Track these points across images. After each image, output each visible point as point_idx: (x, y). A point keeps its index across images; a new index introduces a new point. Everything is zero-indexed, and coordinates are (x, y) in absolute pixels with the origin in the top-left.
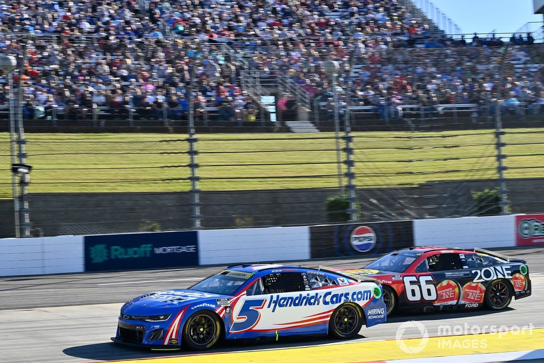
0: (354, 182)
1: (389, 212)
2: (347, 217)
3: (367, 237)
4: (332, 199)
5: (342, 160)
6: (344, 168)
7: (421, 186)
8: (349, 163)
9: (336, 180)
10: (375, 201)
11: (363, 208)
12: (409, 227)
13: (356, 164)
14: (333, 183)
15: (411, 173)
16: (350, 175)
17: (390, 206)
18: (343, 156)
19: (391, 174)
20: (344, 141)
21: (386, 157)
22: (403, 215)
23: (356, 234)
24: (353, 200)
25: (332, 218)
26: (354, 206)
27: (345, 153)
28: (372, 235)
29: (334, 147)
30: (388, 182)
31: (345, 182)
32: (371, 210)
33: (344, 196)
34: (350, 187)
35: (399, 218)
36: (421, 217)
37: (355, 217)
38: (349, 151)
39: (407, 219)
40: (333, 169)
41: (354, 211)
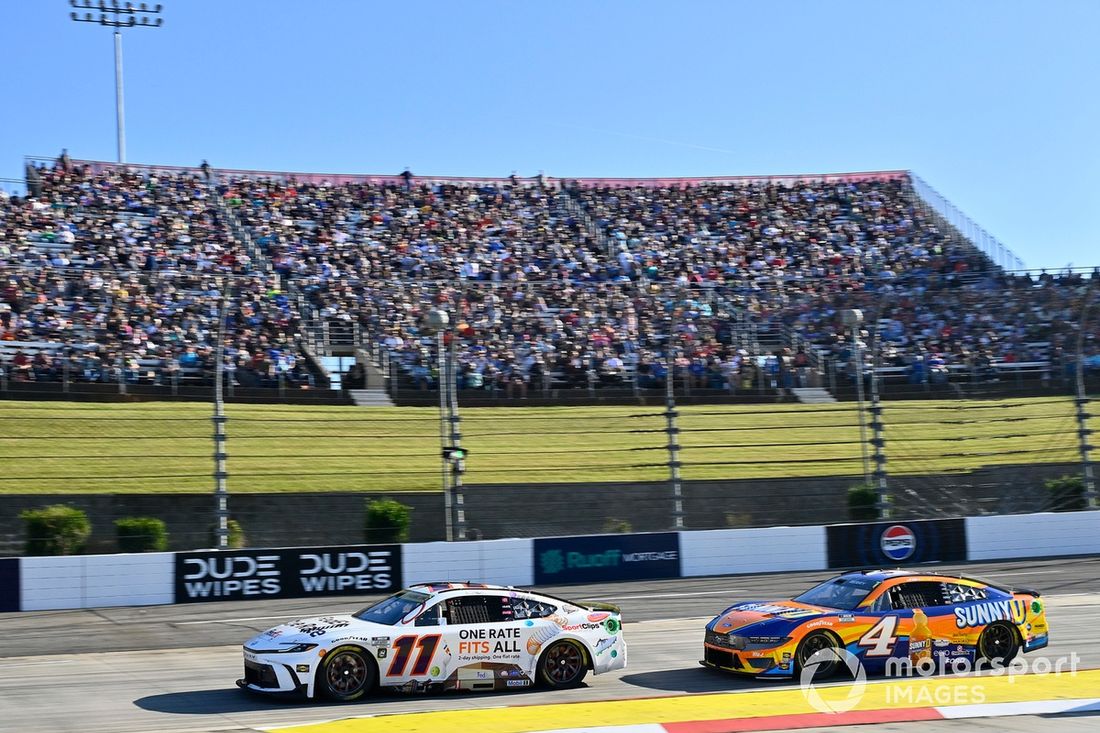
0: (884, 468)
1: (933, 506)
2: (876, 513)
3: (903, 541)
4: (852, 489)
5: (868, 438)
6: (871, 449)
7: (975, 472)
8: (878, 443)
9: (860, 464)
10: (913, 493)
11: (897, 502)
12: (960, 526)
13: (888, 443)
14: (856, 469)
15: (961, 455)
16: (879, 459)
17: (933, 499)
18: (869, 434)
19: (934, 457)
20: (869, 414)
21: (927, 434)
22: (949, 510)
23: (889, 537)
24: (883, 491)
25: (855, 516)
26: (885, 498)
27: (871, 430)
28: (909, 537)
29: (857, 421)
30: (930, 466)
31: (872, 467)
32: (905, 504)
33: (871, 485)
34: (878, 474)
35: (944, 514)
36: (975, 514)
37: (886, 514)
38: (877, 426)
39: (956, 516)
40: (856, 450)
41: (885, 506)
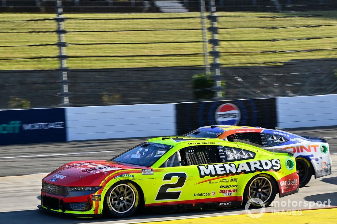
0: (218, 61)
1: (254, 90)
2: (212, 94)
3: (232, 114)
4: (196, 77)
5: (207, 39)
6: (209, 47)
7: (286, 65)
8: (214, 42)
9: (202, 58)
10: (240, 80)
11: (228, 86)
12: (272, 104)
13: (222, 44)
14: (199, 62)
15: (275, 52)
16: (215, 54)
17: (255, 84)
18: (208, 36)
19: (256, 53)
20: (209, 21)
21: (252, 36)
22: (266, 92)
23: (221, 111)
24: (218, 78)
25: (197, 96)
26: (219, 83)
27: (210, 33)
28: (236, 112)
29: (199, 26)
30: (252, 61)
31: (209, 60)
32: (236, 88)
33: (209, 73)
34: (214, 66)
35: (263, 95)
36: (284, 95)
37: (220, 94)
38: (214, 30)
39: (271, 97)
40: (198, 48)
41: (219, 89)
